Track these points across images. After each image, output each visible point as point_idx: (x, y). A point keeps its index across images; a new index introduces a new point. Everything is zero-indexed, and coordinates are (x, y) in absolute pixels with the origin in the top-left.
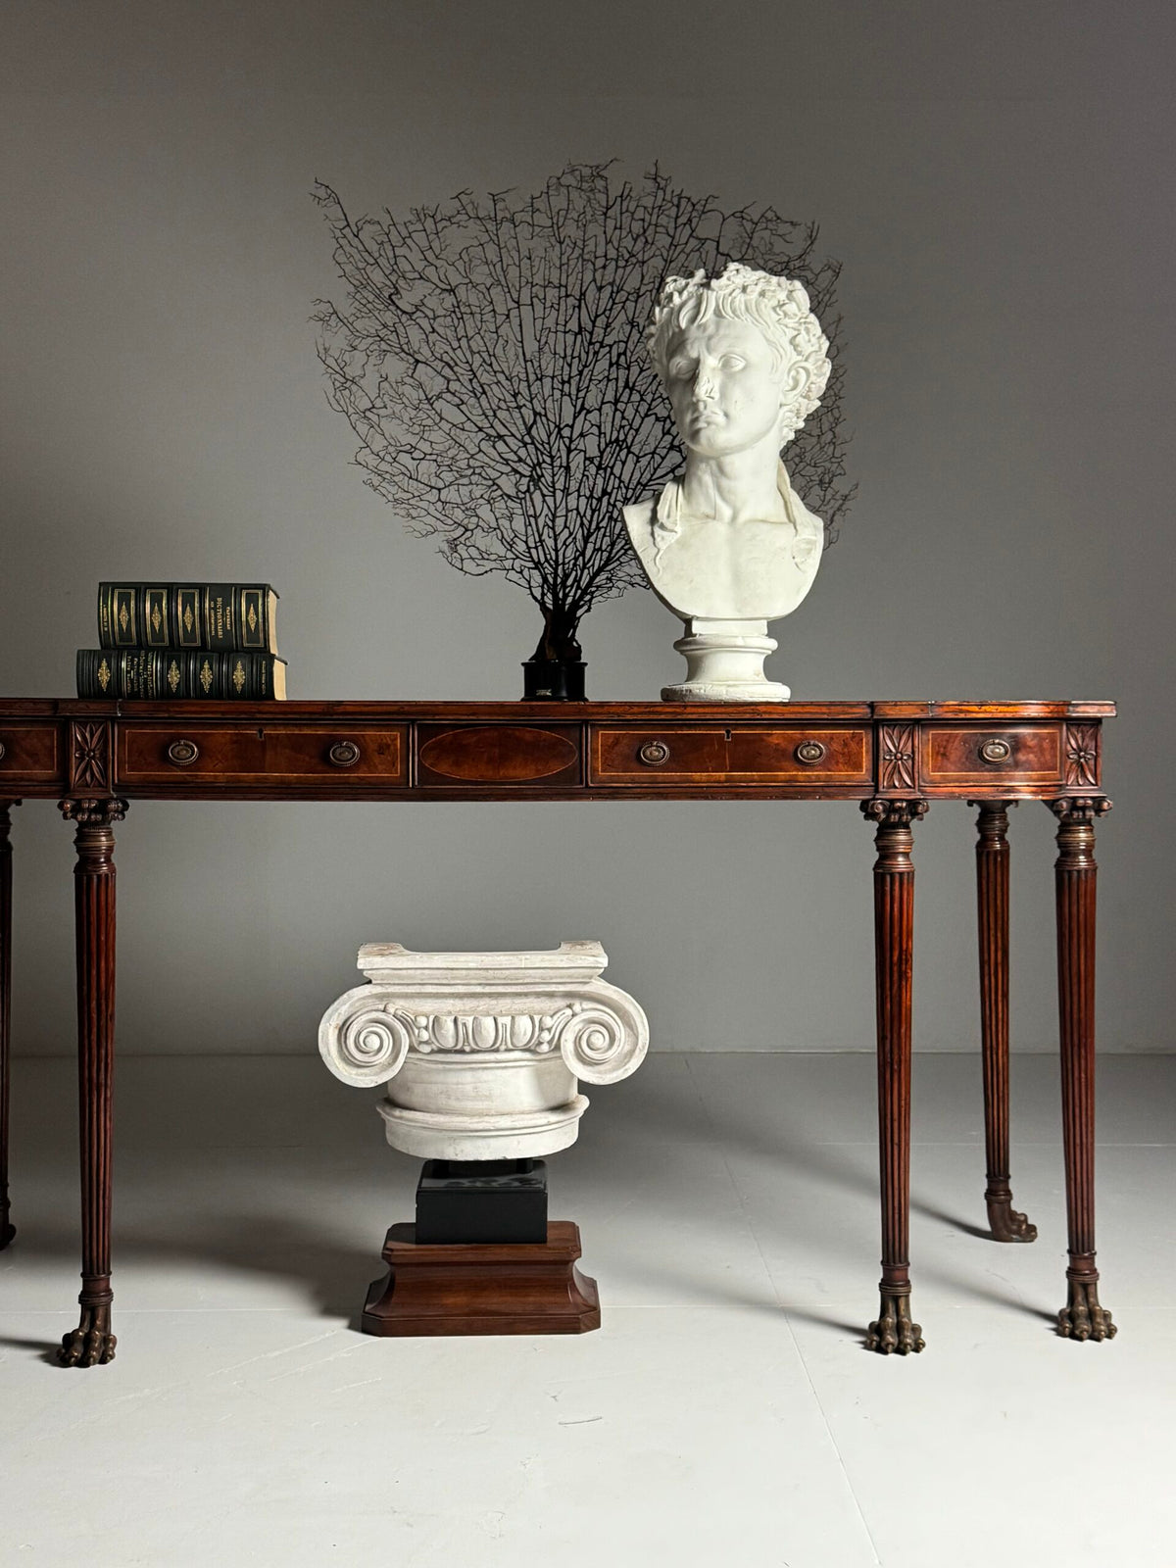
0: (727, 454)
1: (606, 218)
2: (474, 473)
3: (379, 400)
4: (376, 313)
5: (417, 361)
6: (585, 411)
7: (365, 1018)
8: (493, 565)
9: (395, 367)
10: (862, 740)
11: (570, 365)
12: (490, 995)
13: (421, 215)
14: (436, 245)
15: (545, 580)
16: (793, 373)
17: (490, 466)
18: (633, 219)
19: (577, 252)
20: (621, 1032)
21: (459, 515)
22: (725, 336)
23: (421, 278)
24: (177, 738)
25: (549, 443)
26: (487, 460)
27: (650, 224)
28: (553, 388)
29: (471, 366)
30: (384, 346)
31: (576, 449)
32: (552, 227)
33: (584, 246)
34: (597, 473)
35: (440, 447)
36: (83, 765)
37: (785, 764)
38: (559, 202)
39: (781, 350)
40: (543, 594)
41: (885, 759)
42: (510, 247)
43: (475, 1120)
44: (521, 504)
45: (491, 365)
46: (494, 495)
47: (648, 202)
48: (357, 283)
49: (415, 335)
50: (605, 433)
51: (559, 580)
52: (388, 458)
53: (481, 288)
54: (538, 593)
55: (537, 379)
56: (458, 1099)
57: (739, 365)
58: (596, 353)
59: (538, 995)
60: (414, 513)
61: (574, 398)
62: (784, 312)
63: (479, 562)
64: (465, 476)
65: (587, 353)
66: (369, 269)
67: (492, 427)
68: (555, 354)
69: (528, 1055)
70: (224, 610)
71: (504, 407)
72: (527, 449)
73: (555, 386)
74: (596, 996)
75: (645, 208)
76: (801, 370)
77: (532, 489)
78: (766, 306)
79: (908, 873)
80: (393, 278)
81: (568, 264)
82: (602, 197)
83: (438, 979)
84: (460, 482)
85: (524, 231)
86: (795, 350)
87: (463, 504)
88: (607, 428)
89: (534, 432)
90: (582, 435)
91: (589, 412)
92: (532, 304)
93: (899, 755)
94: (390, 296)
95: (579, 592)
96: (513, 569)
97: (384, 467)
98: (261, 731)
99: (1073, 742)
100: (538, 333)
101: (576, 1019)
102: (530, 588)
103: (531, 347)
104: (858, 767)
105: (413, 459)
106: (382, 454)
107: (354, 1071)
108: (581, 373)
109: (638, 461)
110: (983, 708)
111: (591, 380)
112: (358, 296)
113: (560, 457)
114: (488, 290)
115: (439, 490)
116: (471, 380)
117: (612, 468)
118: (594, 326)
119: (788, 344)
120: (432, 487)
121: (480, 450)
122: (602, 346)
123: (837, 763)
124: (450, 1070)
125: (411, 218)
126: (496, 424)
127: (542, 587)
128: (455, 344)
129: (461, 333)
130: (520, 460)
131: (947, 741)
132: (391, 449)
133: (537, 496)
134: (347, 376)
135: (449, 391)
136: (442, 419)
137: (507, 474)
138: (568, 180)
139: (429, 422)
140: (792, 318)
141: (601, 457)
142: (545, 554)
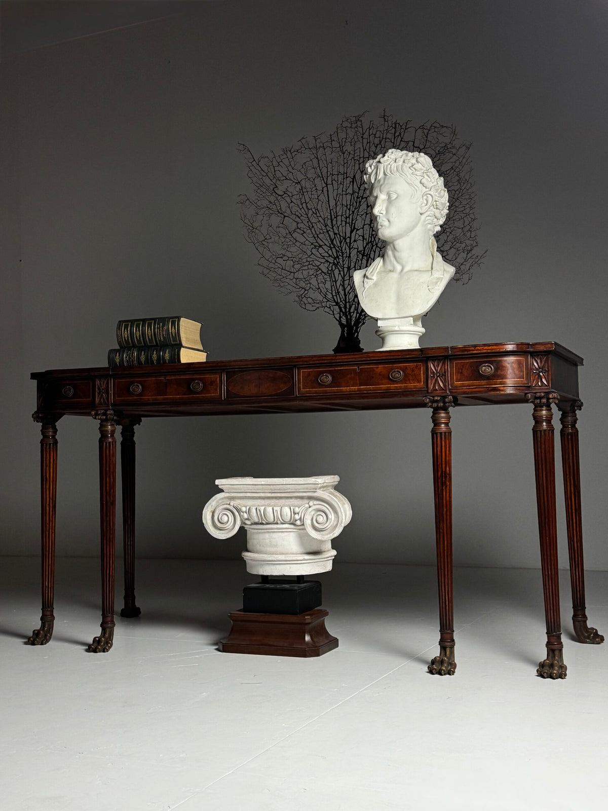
0: (396, 240)
1: (363, 139)
2: (309, 264)
3: (268, 236)
4: (267, 197)
5: (285, 216)
6: (356, 230)
7: (221, 507)
8: (318, 305)
9: (276, 220)
10: (421, 368)
11: (349, 210)
12: (276, 498)
13: (285, 151)
14: (292, 163)
15: (341, 310)
16: (425, 197)
17: (316, 260)
18: (375, 137)
19: (351, 156)
20: (332, 516)
21: (302, 284)
22: (387, 184)
23: (287, 179)
24: (133, 382)
25: (341, 247)
26: (315, 257)
27: (383, 138)
28: (342, 221)
29: (307, 216)
30: (271, 212)
31: (352, 248)
32: (340, 147)
33: (355, 153)
34: (362, 258)
35: (295, 254)
36: (100, 396)
37: (384, 381)
38: (342, 135)
39: (415, 187)
40: (340, 317)
41: (431, 376)
42: (323, 159)
43: (269, 556)
44: (329, 276)
45: (316, 214)
46: (318, 273)
47: (381, 128)
48: (258, 185)
49: (284, 205)
50: (366, 239)
51: (348, 310)
52: (273, 261)
53: (311, 179)
54: (337, 316)
55: (335, 218)
56: (263, 546)
57: (394, 196)
58: (360, 202)
59: (296, 498)
60: (282, 284)
61: (351, 224)
62: (414, 168)
63: (313, 305)
64: (306, 266)
65: (356, 203)
66: (264, 178)
67: (317, 242)
68: (343, 205)
69: (292, 526)
70: (163, 328)
71: (322, 232)
72: (332, 251)
73: (343, 220)
74: (322, 499)
75: (380, 131)
76: (428, 195)
77: (334, 269)
78: (406, 167)
79: (449, 432)
80: (274, 181)
81: (347, 163)
82: (360, 130)
83: (251, 490)
84: (304, 268)
85: (328, 151)
86: (423, 186)
87: (304, 279)
88: (367, 236)
89: (335, 242)
90: (355, 241)
91: (357, 230)
92: (332, 184)
93: (438, 374)
94: (273, 190)
95: (358, 315)
96: (326, 306)
97: (271, 265)
98: (165, 378)
99: (535, 364)
100: (335, 196)
101: (311, 509)
102: (334, 315)
103: (332, 203)
104: (419, 381)
105: (284, 260)
106: (270, 260)
107: (218, 532)
108: (353, 212)
109: (381, 250)
110: (477, 348)
111: (358, 215)
112: (259, 191)
113: (346, 252)
114: (314, 180)
115: (294, 273)
116: (308, 222)
117: (370, 255)
118: (359, 190)
119: (419, 183)
120: (291, 272)
121: (312, 253)
122: (362, 199)
123: (409, 380)
124: (260, 533)
125: (282, 153)
126: (319, 240)
127: (340, 314)
128: (301, 207)
129: (303, 201)
130: (330, 256)
131: (463, 366)
132: (274, 257)
133: (336, 272)
134: (254, 227)
135: (298, 228)
136: (296, 241)
137: (324, 263)
138: (346, 124)
139: (291, 243)
140: (419, 171)
141: (364, 250)
142: (340, 298)
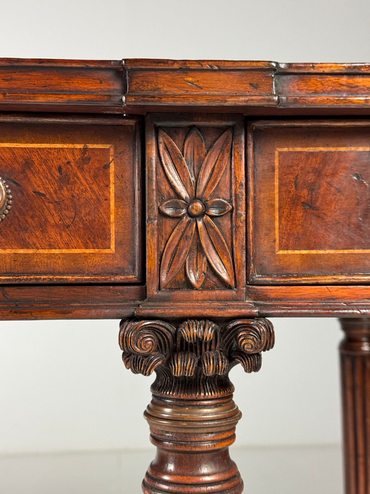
10: (107, 167)
41: (162, 214)
123: (43, 226)
131: (318, 173)
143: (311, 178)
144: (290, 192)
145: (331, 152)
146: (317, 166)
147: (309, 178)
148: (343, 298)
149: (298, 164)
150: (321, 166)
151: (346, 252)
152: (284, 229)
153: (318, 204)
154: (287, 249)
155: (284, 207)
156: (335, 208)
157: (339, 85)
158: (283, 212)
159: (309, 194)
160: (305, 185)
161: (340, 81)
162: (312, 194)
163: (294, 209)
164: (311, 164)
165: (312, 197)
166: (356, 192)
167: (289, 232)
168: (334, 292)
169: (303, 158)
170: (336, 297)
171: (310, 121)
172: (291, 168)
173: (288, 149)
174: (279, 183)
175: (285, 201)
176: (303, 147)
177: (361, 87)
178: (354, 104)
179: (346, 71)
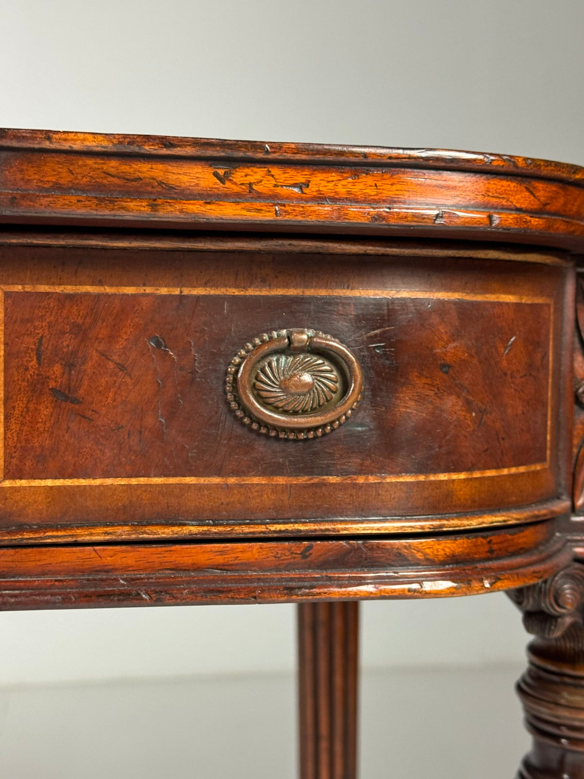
143: (68, 342)
144: (27, 369)
145: (108, 296)
146: (80, 321)
147: (65, 344)
148: (126, 569)
149: (42, 316)
150: (88, 320)
151: (134, 481)
152: (16, 439)
153: (81, 392)
154: (21, 478)
155: (15, 397)
156: (114, 400)
157: (103, 175)
158: (14, 408)
159: (63, 373)
160: (56, 356)
161: (105, 167)
162: (70, 374)
163: (34, 401)
164: (68, 318)
165: (69, 380)
166: (155, 370)
167: (23, 444)
168: (109, 558)
169: (52, 305)
170: (111, 567)
171: (63, 236)
172: (29, 325)
173: (23, 288)
174: (5, 351)
175: (18, 387)
176: (53, 284)
177: (148, 180)
178: (131, 214)
179: (114, 150)
